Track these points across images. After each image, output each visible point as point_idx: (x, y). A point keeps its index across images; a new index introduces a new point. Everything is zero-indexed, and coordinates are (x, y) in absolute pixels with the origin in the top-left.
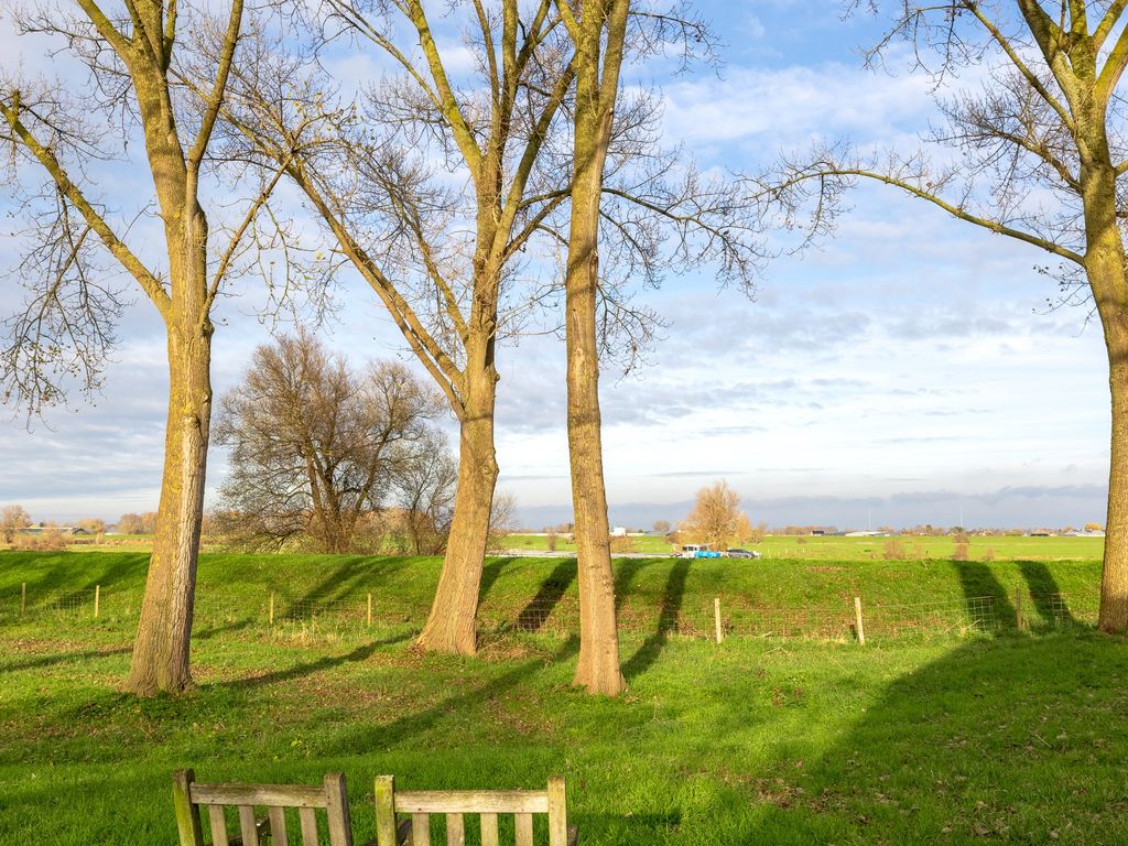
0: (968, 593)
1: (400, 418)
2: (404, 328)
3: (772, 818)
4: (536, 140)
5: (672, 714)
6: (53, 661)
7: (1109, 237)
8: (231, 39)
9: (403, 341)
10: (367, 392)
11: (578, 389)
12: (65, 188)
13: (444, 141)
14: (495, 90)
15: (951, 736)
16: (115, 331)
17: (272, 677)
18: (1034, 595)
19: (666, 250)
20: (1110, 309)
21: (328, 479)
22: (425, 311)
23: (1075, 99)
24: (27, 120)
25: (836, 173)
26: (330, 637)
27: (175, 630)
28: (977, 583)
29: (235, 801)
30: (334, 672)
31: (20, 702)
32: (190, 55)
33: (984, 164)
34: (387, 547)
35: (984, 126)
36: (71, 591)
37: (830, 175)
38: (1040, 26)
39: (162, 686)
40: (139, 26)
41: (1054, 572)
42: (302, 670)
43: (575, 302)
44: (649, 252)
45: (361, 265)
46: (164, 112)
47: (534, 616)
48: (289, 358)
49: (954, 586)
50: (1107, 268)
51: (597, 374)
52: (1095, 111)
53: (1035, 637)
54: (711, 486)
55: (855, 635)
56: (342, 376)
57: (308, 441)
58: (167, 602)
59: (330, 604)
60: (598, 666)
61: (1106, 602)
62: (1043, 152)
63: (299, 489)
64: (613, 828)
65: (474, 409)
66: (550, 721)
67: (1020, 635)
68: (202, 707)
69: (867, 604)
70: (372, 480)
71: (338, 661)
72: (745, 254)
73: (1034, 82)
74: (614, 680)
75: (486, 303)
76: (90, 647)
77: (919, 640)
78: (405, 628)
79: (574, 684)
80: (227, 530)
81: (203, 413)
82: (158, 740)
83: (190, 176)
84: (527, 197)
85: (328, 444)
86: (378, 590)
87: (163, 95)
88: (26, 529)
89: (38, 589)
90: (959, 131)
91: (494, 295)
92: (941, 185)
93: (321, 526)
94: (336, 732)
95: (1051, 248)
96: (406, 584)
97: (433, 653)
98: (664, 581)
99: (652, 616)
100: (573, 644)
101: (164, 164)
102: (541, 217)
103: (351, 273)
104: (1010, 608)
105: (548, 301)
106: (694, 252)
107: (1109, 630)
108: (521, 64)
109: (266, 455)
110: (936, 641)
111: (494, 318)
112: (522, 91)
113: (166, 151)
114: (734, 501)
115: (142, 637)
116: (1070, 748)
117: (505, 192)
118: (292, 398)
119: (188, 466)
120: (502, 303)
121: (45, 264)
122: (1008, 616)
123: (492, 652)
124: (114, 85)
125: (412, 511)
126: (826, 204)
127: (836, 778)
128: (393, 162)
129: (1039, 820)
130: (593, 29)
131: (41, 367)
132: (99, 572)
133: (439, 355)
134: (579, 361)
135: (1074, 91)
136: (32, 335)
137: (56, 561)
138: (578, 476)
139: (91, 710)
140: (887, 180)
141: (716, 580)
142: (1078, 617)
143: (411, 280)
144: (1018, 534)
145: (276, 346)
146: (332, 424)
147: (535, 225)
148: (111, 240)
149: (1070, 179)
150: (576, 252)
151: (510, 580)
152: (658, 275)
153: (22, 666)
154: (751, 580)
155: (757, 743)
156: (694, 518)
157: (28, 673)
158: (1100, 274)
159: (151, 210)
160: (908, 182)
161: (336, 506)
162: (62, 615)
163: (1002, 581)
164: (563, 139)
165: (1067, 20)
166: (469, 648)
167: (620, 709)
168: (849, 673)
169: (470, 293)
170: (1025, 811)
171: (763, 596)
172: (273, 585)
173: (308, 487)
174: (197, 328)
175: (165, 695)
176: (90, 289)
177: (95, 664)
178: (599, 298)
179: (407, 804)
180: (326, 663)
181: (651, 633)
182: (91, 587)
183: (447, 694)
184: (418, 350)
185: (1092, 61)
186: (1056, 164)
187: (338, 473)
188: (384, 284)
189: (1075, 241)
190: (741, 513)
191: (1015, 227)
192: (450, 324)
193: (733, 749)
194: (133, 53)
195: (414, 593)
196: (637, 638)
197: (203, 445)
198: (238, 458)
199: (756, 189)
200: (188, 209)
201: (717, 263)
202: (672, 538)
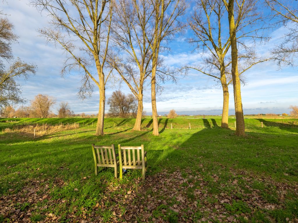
0: (204, 123)
1: (132, 101)
2: (131, 89)
3: (175, 150)
4: (148, 64)
5: (165, 138)
6: (87, 131)
7: (224, 76)
8: (106, 50)
9: (131, 90)
10: (127, 98)
11: (153, 96)
12: (86, 71)
13: (136, 64)
14: (142, 57)
15: (200, 140)
16: (94, 90)
17: (114, 134)
18: (213, 123)
19: (165, 79)
20: (224, 85)
21: (122, 109)
22: (133, 87)
23: (220, 57)
24: (81, 62)
25: (188, 68)
26: (122, 129)
27: (101, 127)
28: (205, 122)
29: (100, 148)
30: (122, 133)
31: (82, 137)
32: (102, 53)
33: (208, 66)
34: (130, 117)
35: (208, 61)
36: (89, 123)
37: (187, 68)
38: (215, 47)
39: (100, 135)
40: (94, 49)
41: (216, 120)
42: (118, 133)
43: (152, 85)
44: (163, 79)
45: (125, 80)
46: (98, 60)
47: (148, 126)
48: (117, 93)
49: (202, 122)
50: (223, 80)
51: (155, 94)
52: (222, 59)
53: (213, 128)
54: (172, 110)
55: (189, 128)
56: (124, 96)
57: (120, 104)
58: (100, 124)
59: (122, 124)
60: (156, 132)
61: (222, 124)
62: (215, 65)
63: (119, 110)
64: (154, 152)
65: (140, 99)
66: (149, 139)
67: (211, 128)
68: (105, 137)
69: (191, 124)
70: (128, 109)
71: (123, 132)
72: (176, 79)
73: (214, 55)
74: (158, 134)
75: (141, 86)
76: (91, 130)
77: (198, 129)
78: (131, 127)
79: (153, 134)
80: (110, 115)
81: (104, 100)
82: (99, 141)
83: (102, 69)
84: (147, 71)
85: (122, 104)
86: (128, 123)
87: (98, 58)
88: (85, 116)
89: (85, 123)
90: (204, 62)
91: (142, 84)
92: (202, 69)
93: (121, 115)
94: (122, 140)
95: (216, 77)
96: (132, 122)
97: (135, 131)
98: (165, 121)
99: (163, 126)
100: (153, 130)
101: (98, 67)
102: (149, 74)
103: (124, 82)
104: (210, 125)
105: (149, 85)
106: (169, 79)
107: (222, 127)
108: (146, 54)
109: (114, 106)
110: (200, 129)
111: (142, 87)
112: (146, 58)
113: (98, 65)
114: (175, 111)
115: (97, 128)
116: (216, 142)
117: (144, 71)
118: (118, 98)
119: (102, 106)
120: (143, 85)
121: (84, 81)
122: (209, 126)
123: (142, 130)
124: (92, 57)
125: (133, 113)
126: (187, 72)
127: (185, 146)
128: (130, 68)
129: (211, 151)
130: (155, 48)
131: (84, 94)
132: (93, 121)
133: (135, 92)
134: (153, 92)
135: (220, 56)
136: (82, 90)
137: (88, 119)
138: (153, 107)
139: (90, 138)
140: (194, 69)
141: (172, 121)
142: (219, 126)
143: (132, 83)
144: (211, 116)
145: (115, 92)
146: (123, 102)
147: (148, 75)
148: (92, 77)
149: (219, 68)
150: (153, 78)
151: (145, 121)
152: (164, 82)
153: (83, 132)
154: (176, 121)
155: (175, 141)
156: (169, 114)
157: (83, 133)
158: (222, 81)
159: (97, 73)
160: (197, 69)
161: (123, 112)
162: (88, 126)
163: (209, 121)
164: (151, 63)
165: (219, 47)
166: (140, 130)
167: (158, 137)
168: (188, 133)
169: (139, 84)
170: (209, 150)
171: (178, 123)
172: (115, 122)
173: (120, 110)
174: (103, 89)
175: (100, 136)
176: (90, 84)
177: (92, 132)
178: (156, 85)
179: (122, 148)
180: (121, 132)
181: (163, 128)
182: (92, 122)
183: (136, 135)
184: (132, 92)
185: (222, 52)
186: (217, 66)
187: (124, 108)
188: (128, 83)
189: (219, 76)
190: (176, 113)
191: (211, 75)
192: (137, 88)
193: (172, 142)
194: (94, 52)
195: (133, 123)
196: (161, 129)
197: (104, 104)
198: (111, 106)
199: (177, 70)
200: (102, 73)
201: (172, 80)
202: (167, 116)
